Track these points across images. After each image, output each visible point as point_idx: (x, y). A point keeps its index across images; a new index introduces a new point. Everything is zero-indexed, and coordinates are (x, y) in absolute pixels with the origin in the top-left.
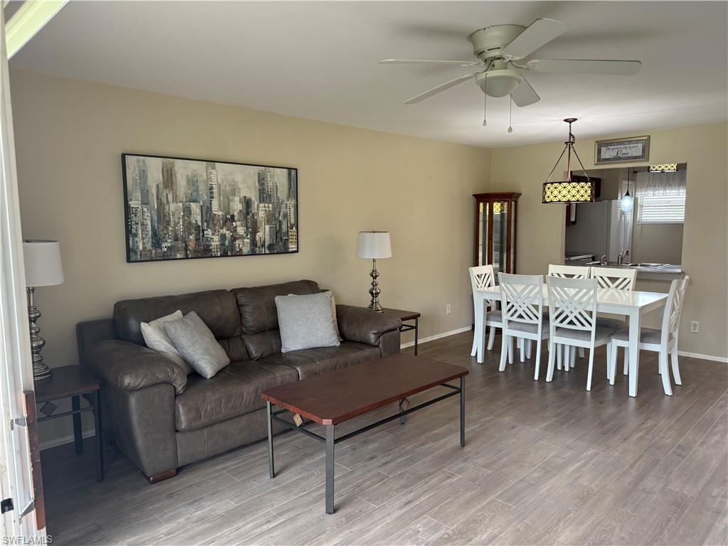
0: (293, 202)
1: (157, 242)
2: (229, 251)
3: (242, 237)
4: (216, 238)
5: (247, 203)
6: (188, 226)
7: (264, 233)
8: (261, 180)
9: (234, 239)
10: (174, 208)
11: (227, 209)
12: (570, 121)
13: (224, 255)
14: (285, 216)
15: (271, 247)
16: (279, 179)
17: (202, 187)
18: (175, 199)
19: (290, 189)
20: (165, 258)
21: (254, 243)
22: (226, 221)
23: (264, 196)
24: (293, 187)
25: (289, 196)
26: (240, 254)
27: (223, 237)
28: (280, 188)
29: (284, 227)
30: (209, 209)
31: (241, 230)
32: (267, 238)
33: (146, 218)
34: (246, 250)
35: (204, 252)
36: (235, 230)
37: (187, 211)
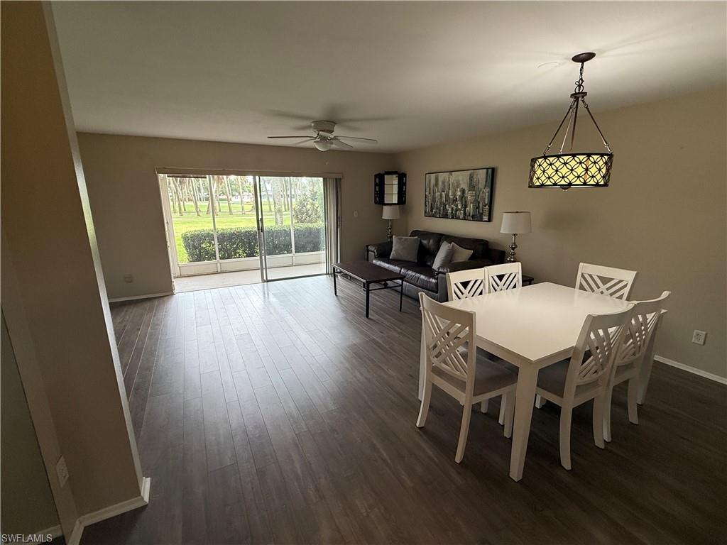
0: (488, 189)
1: (432, 211)
2: (454, 217)
3: (460, 210)
4: (450, 209)
5: (463, 191)
6: (440, 204)
7: (470, 208)
8: (471, 178)
9: (457, 210)
10: (438, 194)
11: (454, 195)
12: (582, 59)
13: (453, 218)
14: (483, 198)
15: (473, 216)
16: (481, 176)
17: (446, 184)
18: (438, 191)
19: (486, 181)
20: (434, 216)
21: (465, 213)
22: (454, 200)
23: (472, 186)
24: (489, 180)
25: (485, 186)
26: (458, 218)
27: (452, 208)
28: (480, 182)
29: (481, 205)
30: (448, 195)
31: (459, 206)
32: (472, 211)
33: (430, 199)
34: (461, 217)
35: (445, 216)
36: (457, 206)
37: (441, 195)
